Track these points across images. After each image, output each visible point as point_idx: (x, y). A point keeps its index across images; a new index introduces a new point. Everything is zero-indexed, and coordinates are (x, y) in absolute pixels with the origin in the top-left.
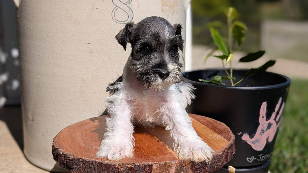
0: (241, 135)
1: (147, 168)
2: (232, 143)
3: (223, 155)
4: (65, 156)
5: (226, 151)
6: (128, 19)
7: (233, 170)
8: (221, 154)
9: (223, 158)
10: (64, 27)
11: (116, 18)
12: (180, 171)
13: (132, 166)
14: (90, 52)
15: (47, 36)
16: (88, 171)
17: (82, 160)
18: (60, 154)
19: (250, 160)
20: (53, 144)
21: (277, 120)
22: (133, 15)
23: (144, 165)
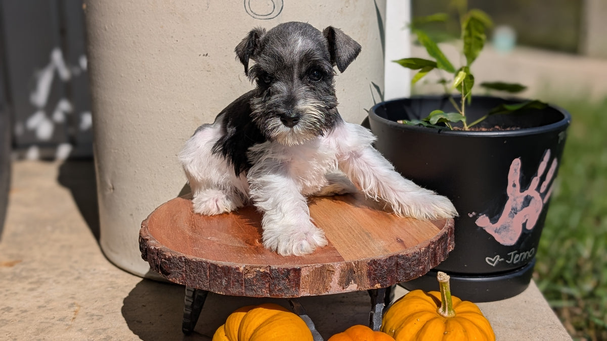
0: (475, 218)
1: (292, 274)
2: (445, 232)
3: (426, 253)
4: (159, 253)
5: (433, 246)
6: (273, 11)
7: (444, 279)
8: (422, 251)
9: (426, 258)
10: (162, 27)
11: (252, 9)
12: (349, 279)
13: (266, 271)
14: (208, 71)
15: (134, 42)
16: (194, 277)
17: (185, 259)
18: (150, 250)
19: (493, 261)
20: (140, 231)
21: (543, 189)
22: (283, 3)
23: (287, 269)
